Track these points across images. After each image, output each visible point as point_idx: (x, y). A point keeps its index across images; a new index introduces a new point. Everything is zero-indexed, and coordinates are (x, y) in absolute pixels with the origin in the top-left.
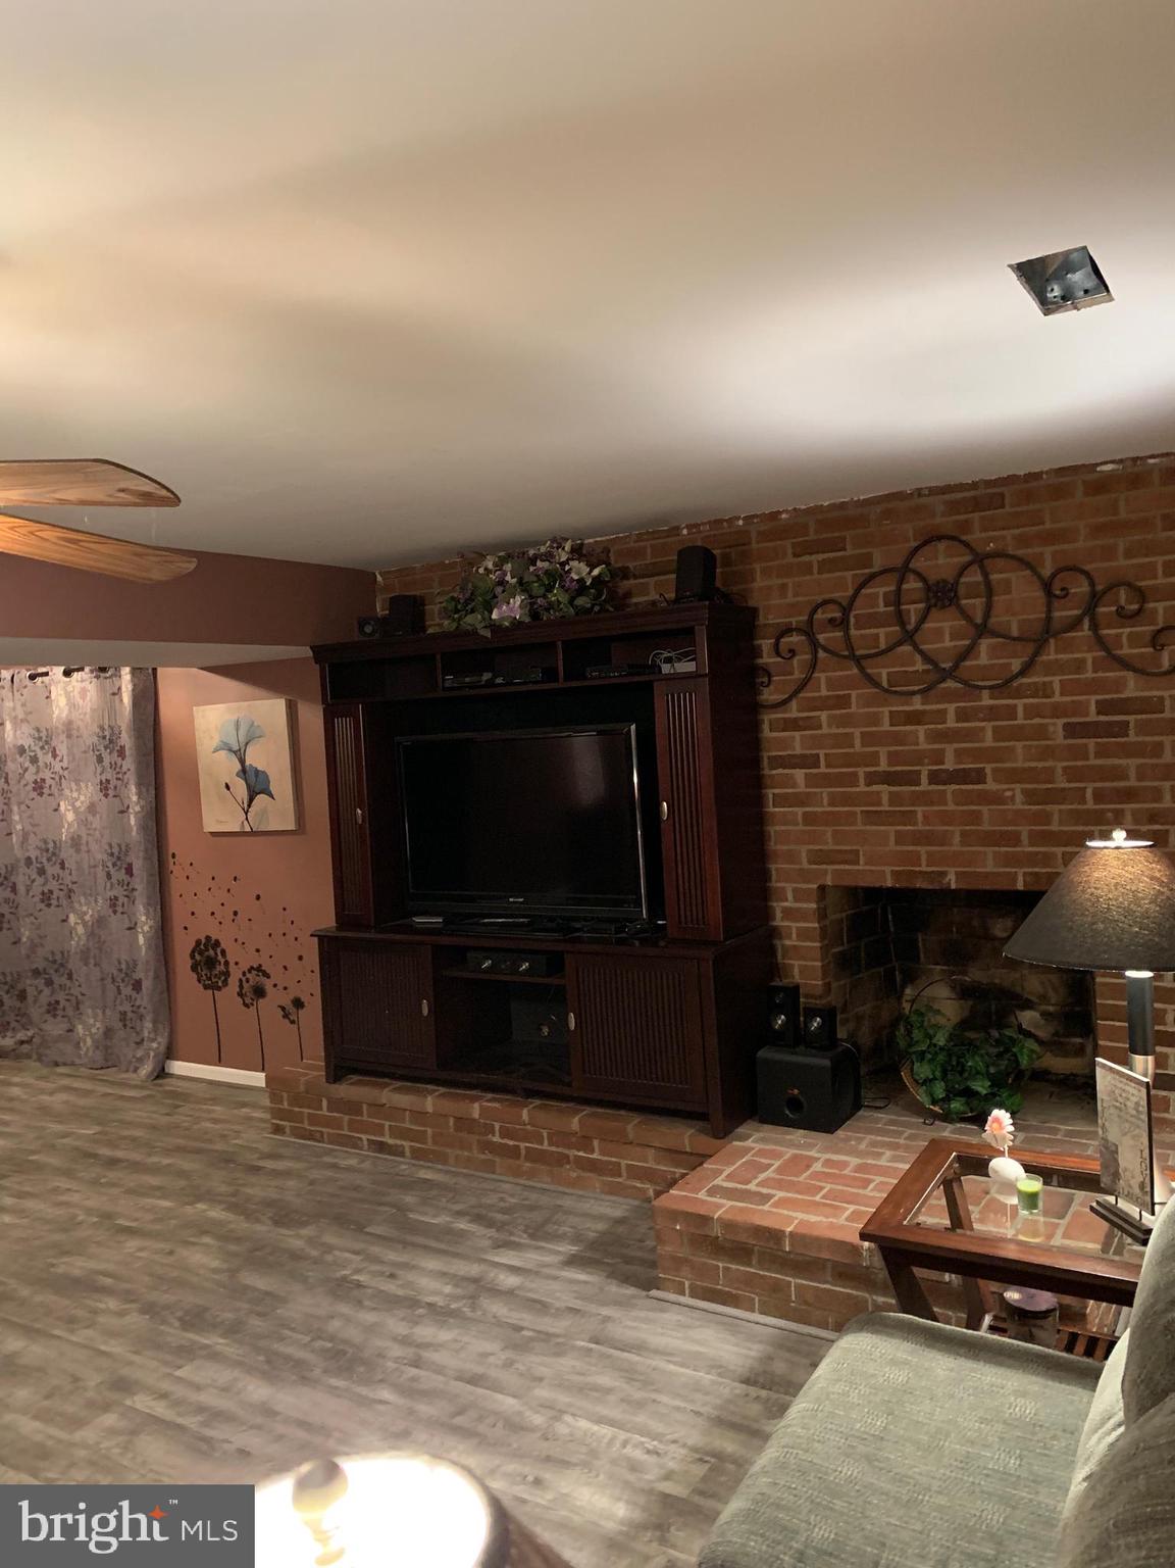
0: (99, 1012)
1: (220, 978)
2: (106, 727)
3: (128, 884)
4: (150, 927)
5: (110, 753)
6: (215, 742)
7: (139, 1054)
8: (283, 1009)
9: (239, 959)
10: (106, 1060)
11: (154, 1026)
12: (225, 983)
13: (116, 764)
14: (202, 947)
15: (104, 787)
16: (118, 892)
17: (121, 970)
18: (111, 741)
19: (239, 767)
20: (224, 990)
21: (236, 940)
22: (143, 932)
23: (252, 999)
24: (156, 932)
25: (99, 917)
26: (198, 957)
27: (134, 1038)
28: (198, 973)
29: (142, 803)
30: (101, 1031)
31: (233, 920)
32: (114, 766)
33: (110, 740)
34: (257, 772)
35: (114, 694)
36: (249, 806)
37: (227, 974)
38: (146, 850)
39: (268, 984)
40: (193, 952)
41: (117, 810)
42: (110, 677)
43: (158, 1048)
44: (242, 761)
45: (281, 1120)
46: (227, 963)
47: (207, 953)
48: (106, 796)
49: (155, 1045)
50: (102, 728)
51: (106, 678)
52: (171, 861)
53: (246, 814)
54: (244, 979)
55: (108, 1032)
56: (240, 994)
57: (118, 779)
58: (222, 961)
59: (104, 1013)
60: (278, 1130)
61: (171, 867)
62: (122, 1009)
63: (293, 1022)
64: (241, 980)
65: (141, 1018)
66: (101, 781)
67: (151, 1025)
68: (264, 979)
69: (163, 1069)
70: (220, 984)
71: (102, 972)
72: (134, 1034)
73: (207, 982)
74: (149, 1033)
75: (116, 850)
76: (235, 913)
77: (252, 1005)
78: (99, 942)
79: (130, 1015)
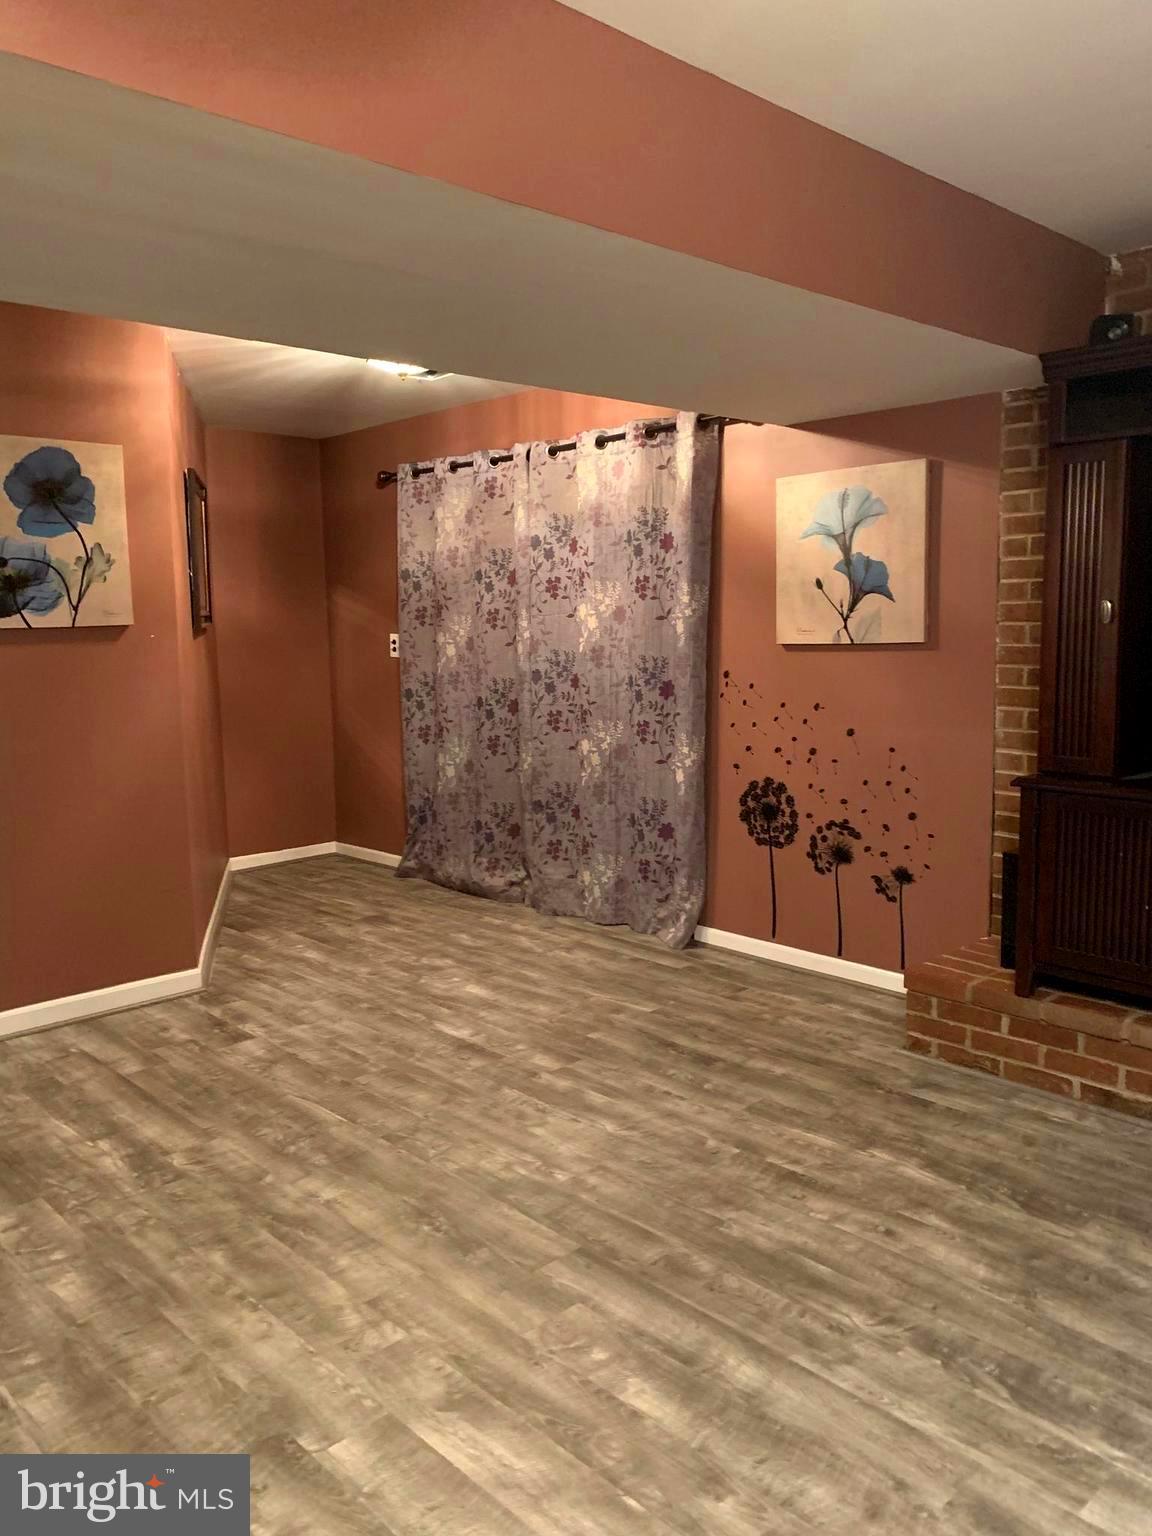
0: (612, 858)
1: (782, 832)
2: (650, 511)
3: (662, 707)
4: (693, 762)
5: (652, 543)
6: (807, 524)
7: (662, 913)
8: (878, 880)
9: (814, 810)
10: (616, 916)
11: (688, 883)
12: (790, 839)
13: (657, 557)
14: (759, 791)
15: (641, 586)
16: (650, 716)
17: (646, 812)
18: (654, 528)
19: (839, 556)
20: (786, 848)
21: (811, 786)
22: (684, 767)
23: (831, 864)
24: (699, 767)
25: (618, 745)
26: (751, 804)
27: (657, 894)
28: (749, 823)
29: (694, 605)
30: (612, 882)
31: (809, 760)
32: (654, 560)
33: (653, 526)
34: (868, 563)
35: (661, 467)
36: (851, 610)
37: (794, 828)
38: (695, 667)
39: (856, 847)
40: (746, 795)
41: (655, 616)
42: (657, 446)
43: (691, 910)
44: (846, 549)
45: (924, 1034)
46: (794, 815)
47: (764, 800)
48: (643, 597)
49: (688, 906)
50: (644, 511)
51: (653, 446)
52: (723, 681)
53: (845, 620)
54: (819, 836)
55: (620, 884)
56: (812, 856)
57: (659, 576)
58: (788, 811)
59: (616, 860)
60: (916, 1046)
61: (723, 689)
62: (643, 857)
63: (892, 899)
64: (813, 838)
65: (670, 873)
66: (638, 579)
67: (684, 881)
68: (849, 839)
69: (693, 937)
70: (782, 840)
71: (617, 811)
72: (657, 890)
73: (762, 836)
74: (682, 890)
75: (650, 665)
76: (813, 752)
77: (829, 870)
78: (615, 776)
79: (654, 866)
